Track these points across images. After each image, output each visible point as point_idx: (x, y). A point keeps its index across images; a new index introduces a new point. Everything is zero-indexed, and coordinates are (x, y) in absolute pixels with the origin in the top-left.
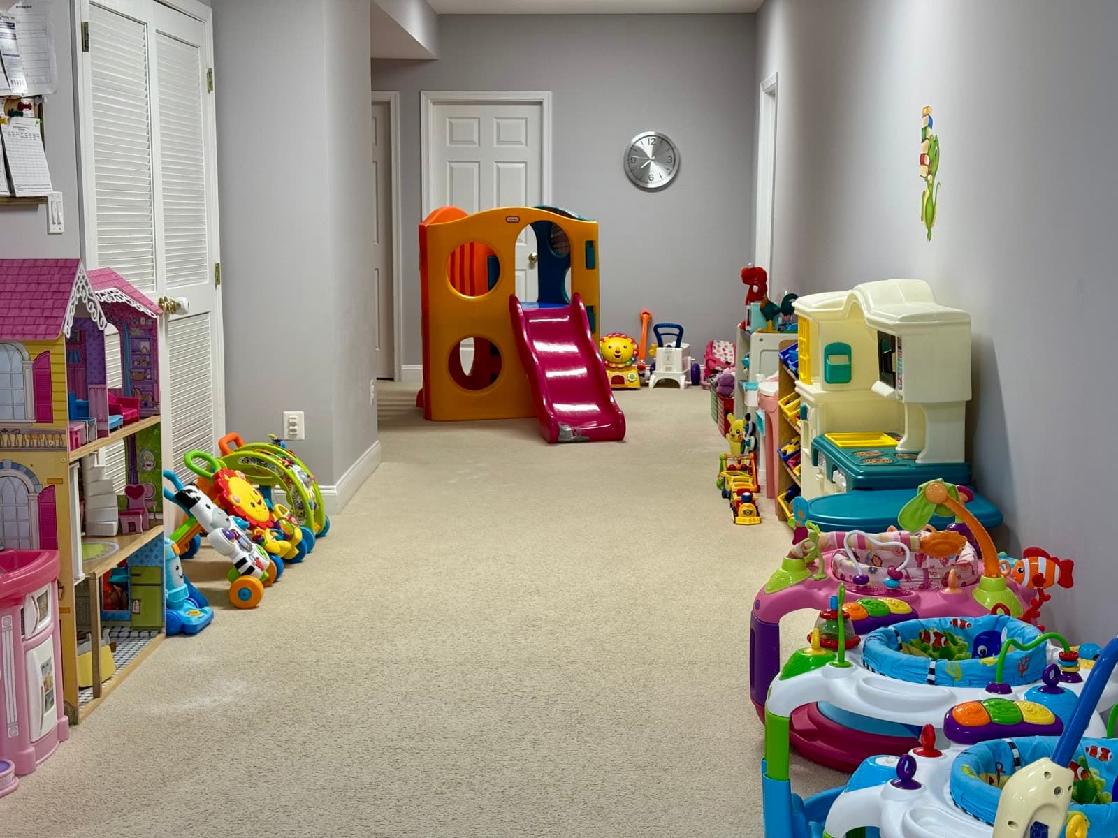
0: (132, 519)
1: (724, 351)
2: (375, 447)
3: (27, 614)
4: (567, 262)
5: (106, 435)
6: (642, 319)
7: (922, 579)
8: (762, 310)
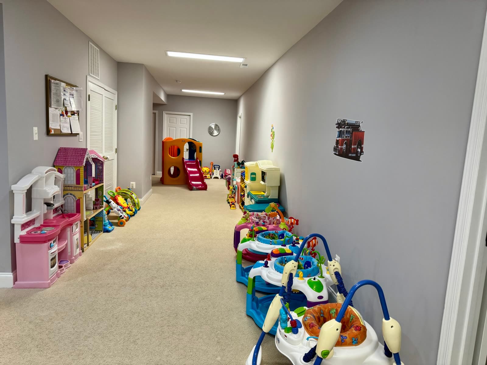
0: (96, 206)
1: (228, 171)
2: (151, 190)
3: (73, 228)
4: (195, 151)
5: (92, 188)
6: (211, 164)
7: (269, 222)
8: (237, 163)
